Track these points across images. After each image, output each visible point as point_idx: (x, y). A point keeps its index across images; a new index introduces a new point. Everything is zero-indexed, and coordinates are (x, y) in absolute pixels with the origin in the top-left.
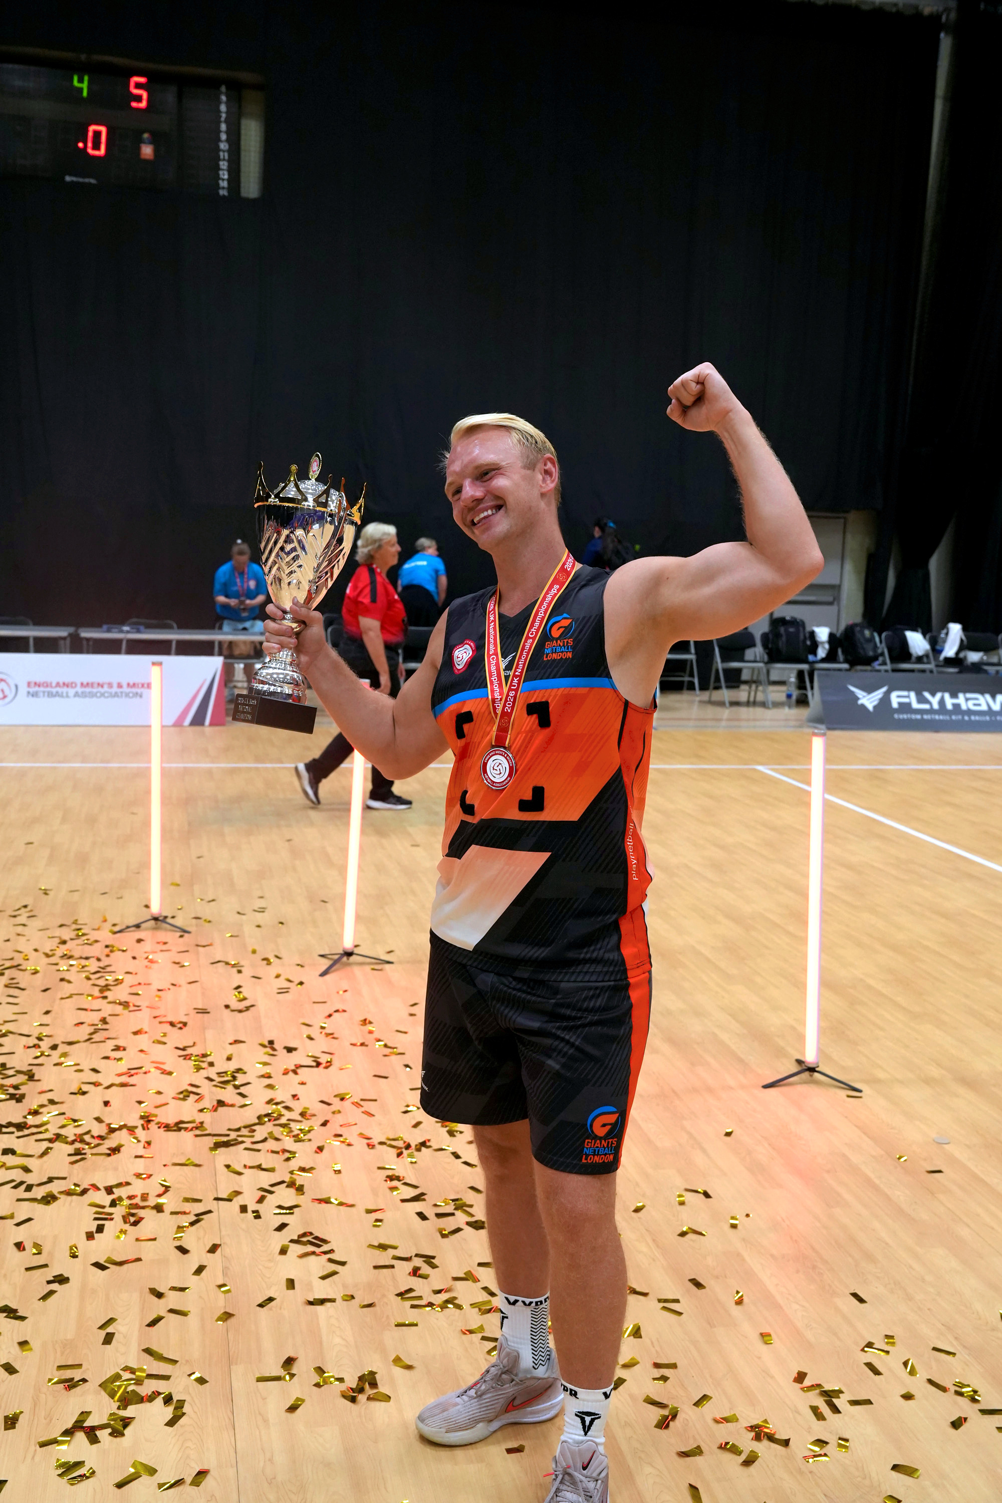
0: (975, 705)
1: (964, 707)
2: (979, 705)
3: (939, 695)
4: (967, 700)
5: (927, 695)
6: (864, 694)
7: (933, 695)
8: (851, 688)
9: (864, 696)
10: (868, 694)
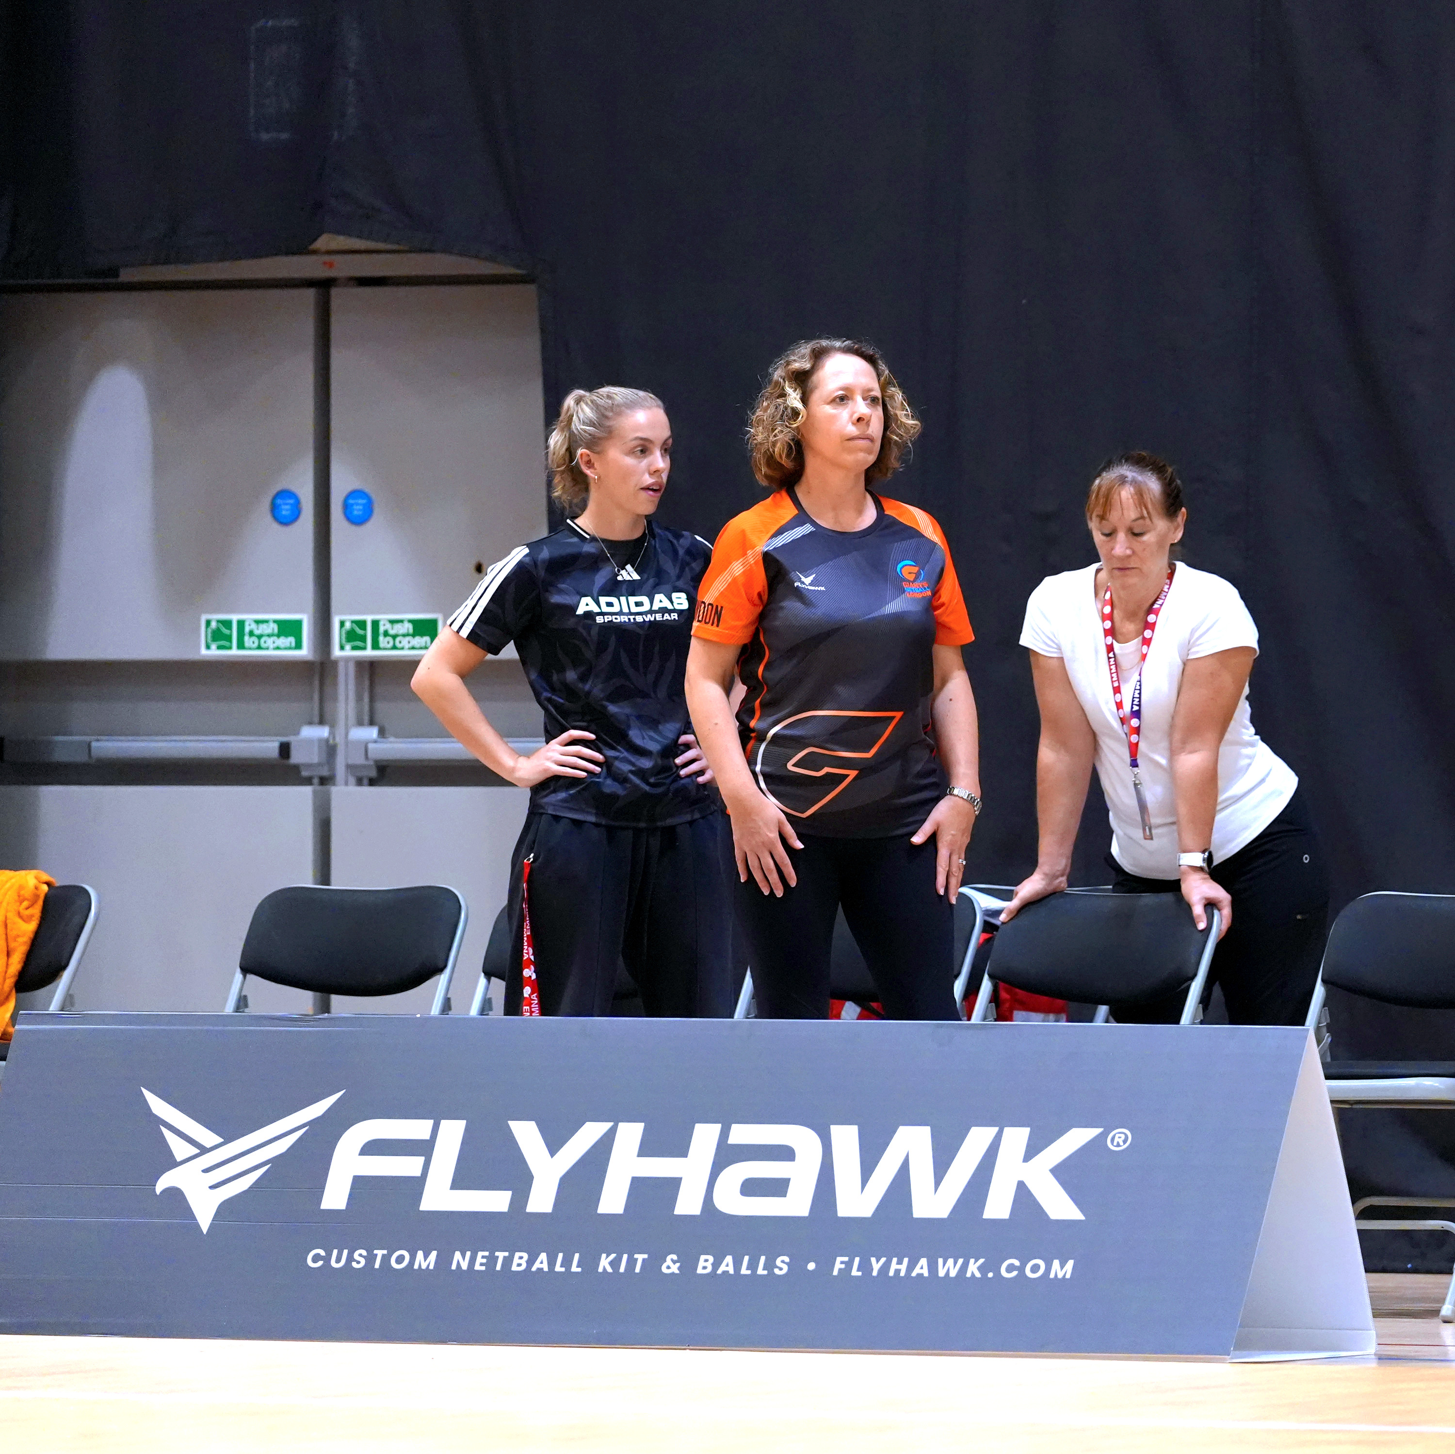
3: (589, 1134)
6: (208, 1138)
8: (158, 1106)
9: (197, 1151)
10: (220, 1140)
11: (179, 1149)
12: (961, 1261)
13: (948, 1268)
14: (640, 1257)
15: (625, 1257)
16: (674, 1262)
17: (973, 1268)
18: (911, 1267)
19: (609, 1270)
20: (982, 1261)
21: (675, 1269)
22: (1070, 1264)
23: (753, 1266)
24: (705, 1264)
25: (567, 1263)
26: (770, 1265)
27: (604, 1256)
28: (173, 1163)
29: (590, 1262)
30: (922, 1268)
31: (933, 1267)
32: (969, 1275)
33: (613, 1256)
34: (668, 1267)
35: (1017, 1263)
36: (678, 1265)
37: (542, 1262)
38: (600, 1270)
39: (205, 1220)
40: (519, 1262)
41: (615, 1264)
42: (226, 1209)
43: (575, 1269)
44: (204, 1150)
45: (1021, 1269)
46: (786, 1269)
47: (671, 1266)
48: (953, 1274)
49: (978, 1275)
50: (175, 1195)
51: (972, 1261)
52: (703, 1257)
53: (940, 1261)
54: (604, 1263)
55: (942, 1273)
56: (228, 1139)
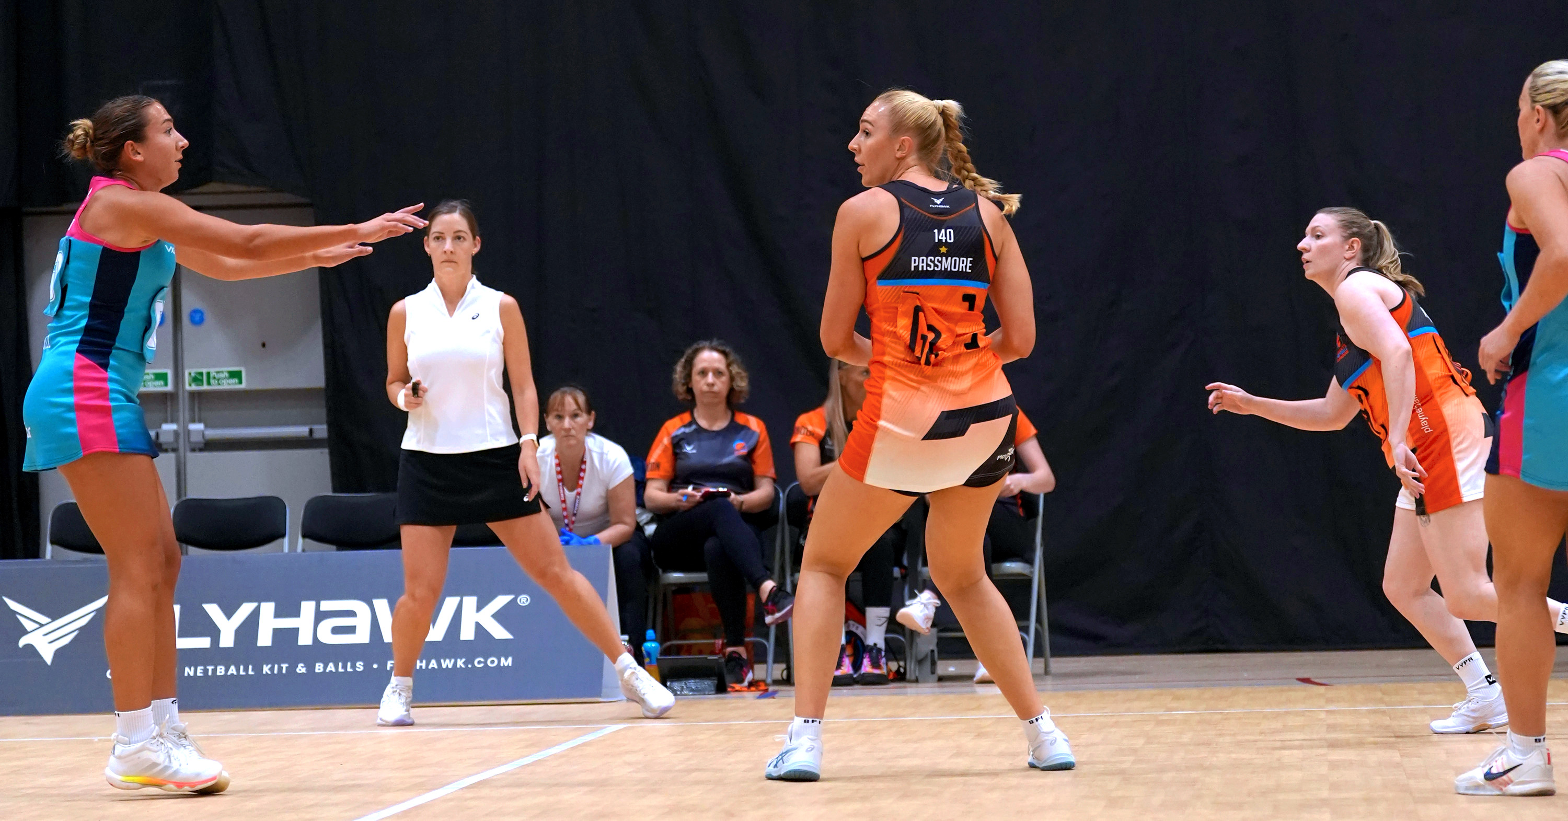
0: (336, 630)
1: (305, 639)
2: (351, 630)
3: (246, 609)
4: (320, 616)
5: (213, 610)
6: (43, 619)
7: (229, 613)
8: (13, 605)
9: (37, 626)
10: (49, 620)
11: (28, 625)
12: (453, 661)
13: (447, 663)
14: (284, 666)
15: (276, 666)
16: (303, 667)
17: (460, 663)
18: (427, 665)
19: (269, 672)
20: (464, 660)
21: (304, 670)
22: (510, 659)
23: (345, 667)
24: (319, 668)
25: (246, 670)
26: (353, 666)
27: (265, 666)
28: (25, 632)
29: (258, 669)
30: (433, 664)
31: (439, 664)
32: (458, 666)
33: (269, 666)
34: (300, 670)
35: (482, 660)
36: (304, 669)
37: (232, 670)
38: (264, 673)
39: (48, 658)
40: (221, 671)
41: (272, 669)
42: (59, 653)
43: (251, 672)
44: (42, 625)
45: (485, 663)
46: (361, 669)
47: (301, 669)
48: (450, 666)
49: (463, 666)
50: (30, 648)
51: (459, 660)
52: (317, 665)
53: (442, 661)
54: (266, 669)
55: (444, 666)
56: (54, 619)
